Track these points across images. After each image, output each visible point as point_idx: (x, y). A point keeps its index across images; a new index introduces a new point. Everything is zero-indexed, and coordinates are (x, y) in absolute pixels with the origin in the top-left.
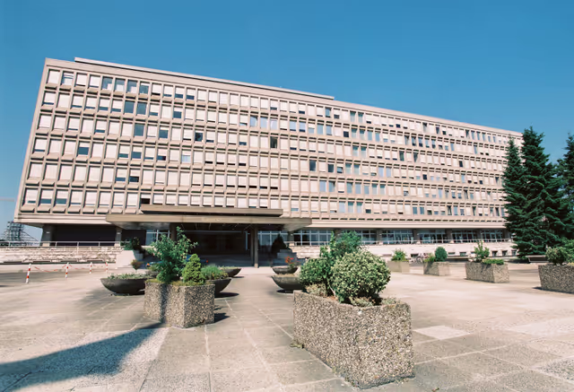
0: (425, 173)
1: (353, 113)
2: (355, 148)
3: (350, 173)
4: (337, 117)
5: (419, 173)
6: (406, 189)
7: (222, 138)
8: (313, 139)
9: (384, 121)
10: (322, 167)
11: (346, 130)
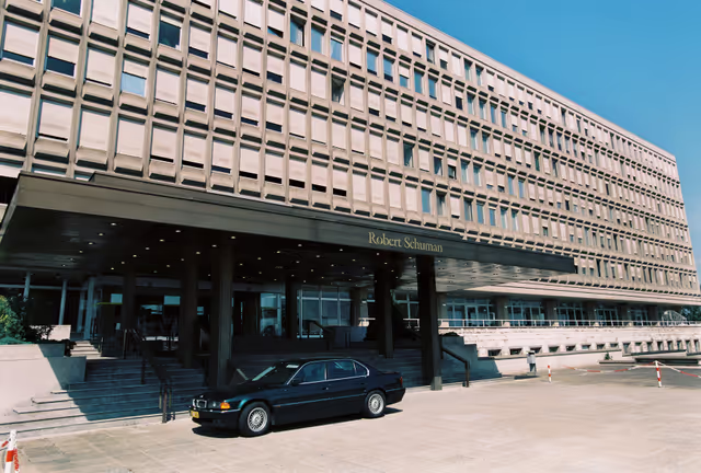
0: (567, 198)
1: (468, 64)
2: (474, 132)
3: (468, 180)
4: (443, 64)
5: (559, 197)
6: (545, 223)
7: (227, 52)
8: (407, 100)
9: (512, 92)
10: (424, 159)
11: (459, 95)
